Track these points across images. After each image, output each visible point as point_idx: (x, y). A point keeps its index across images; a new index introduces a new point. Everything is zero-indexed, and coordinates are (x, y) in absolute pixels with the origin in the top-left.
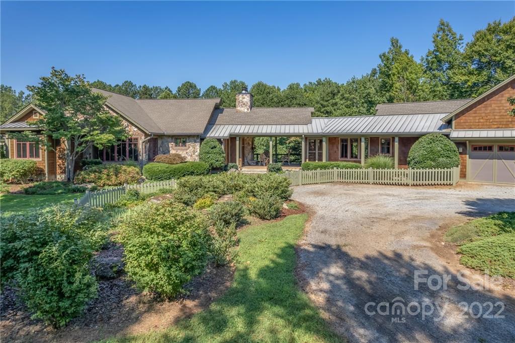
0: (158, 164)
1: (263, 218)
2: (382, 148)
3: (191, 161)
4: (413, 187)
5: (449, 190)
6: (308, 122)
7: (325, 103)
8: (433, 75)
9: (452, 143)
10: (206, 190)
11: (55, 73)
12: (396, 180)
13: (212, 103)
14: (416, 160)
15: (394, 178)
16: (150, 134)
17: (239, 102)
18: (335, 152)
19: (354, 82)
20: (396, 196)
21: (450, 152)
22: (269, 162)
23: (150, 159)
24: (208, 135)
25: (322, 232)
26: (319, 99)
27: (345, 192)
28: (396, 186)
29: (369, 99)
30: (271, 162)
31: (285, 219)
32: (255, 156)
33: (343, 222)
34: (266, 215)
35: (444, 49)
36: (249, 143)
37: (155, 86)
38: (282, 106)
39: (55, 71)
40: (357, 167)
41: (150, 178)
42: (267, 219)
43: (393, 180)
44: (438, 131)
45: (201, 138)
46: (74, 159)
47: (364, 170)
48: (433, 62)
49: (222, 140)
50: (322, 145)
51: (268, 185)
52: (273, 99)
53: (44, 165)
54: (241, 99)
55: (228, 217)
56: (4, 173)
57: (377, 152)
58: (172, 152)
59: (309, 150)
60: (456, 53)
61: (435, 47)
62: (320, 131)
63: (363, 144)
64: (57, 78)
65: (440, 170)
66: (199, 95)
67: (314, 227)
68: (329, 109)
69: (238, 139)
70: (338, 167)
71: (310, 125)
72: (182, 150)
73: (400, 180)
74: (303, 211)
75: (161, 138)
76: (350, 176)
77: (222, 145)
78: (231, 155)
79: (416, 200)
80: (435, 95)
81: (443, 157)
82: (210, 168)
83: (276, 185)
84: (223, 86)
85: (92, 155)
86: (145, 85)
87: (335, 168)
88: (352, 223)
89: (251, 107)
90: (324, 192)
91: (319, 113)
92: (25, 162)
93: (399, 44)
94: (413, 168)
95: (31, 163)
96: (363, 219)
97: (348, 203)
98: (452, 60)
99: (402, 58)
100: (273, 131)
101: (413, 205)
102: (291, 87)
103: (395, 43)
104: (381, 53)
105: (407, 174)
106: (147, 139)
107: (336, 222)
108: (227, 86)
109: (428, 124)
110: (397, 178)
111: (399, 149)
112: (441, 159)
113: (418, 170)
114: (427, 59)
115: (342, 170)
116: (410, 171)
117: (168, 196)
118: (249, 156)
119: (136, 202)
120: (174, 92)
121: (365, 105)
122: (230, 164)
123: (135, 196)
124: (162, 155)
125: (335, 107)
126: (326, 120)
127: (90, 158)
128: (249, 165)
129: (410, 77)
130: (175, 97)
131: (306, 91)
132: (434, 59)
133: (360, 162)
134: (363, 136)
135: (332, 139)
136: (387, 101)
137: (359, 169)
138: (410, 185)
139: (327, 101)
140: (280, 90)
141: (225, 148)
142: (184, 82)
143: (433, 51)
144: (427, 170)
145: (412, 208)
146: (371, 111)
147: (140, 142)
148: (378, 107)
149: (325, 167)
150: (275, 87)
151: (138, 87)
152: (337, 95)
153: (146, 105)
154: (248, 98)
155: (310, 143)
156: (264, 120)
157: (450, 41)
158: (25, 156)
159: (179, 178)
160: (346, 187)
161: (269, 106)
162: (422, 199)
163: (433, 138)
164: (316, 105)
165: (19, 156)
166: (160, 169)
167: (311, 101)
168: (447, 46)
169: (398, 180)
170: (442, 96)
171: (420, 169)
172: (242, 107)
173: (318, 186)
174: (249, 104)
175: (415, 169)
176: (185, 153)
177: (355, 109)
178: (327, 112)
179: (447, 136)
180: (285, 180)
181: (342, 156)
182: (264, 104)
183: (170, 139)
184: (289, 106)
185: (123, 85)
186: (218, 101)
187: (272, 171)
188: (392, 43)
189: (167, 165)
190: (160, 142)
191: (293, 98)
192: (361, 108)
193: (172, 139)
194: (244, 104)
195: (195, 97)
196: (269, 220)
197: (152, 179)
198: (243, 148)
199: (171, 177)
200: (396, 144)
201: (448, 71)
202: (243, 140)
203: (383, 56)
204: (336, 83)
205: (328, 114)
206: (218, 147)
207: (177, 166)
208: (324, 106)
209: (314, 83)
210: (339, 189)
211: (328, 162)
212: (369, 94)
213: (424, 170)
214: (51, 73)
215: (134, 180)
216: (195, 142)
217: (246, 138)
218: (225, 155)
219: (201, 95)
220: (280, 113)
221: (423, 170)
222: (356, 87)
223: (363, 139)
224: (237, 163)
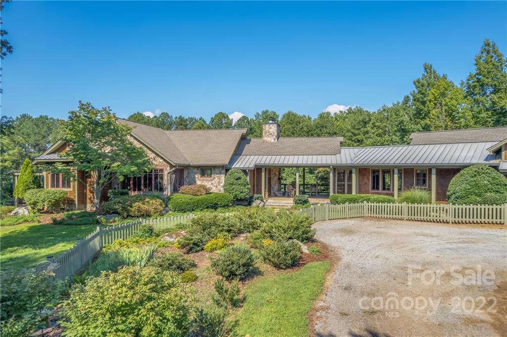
0: (182, 196)
1: (277, 266)
2: (417, 180)
3: (216, 192)
4: (455, 225)
5: (500, 230)
6: (337, 152)
7: (357, 132)
8: (475, 100)
9: (502, 175)
10: (220, 229)
11: (83, 107)
12: (433, 216)
13: (238, 133)
14: (457, 194)
15: (432, 214)
16: (174, 165)
17: (266, 132)
18: (366, 183)
19: (384, 110)
20: (435, 236)
21: (500, 187)
22: (295, 193)
23: (175, 190)
24: (233, 166)
25: (346, 289)
26: (349, 128)
27: (376, 230)
28: (433, 223)
29: (402, 127)
30: (297, 194)
31: (303, 268)
32: (283, 186)
33: (372, 274)
34: (280, 264)
35: (489, 72)
36: (275, 174)
37: (190, 117)
38: (312, 135)
39: (83, 104)
40: (389, 201)
41: (174, 210)
42: (282, 268)
43: (430, 216)
44: (485, 162)
45: (226, 169)
46: (100, 189)
47: (397, 204)
48: (475, 86)
49: (247, 170)
50: (352, 176)
51: (287, 225)
52: (303, 128)
53: (74, 195)
54: (267, 129)
55: (235, 267)
56: (38, 202)
57: (412, 185)
58: (199, 183)
59: (338, 181)
60: (502, 76)
61: (477, 70)
62: (349, 162)
63: (396, 176)
64: (84, 111)
65: (487, 206)
66: (231, 125)
67: (336, 281)
68: (359, 137)
69: (263, 170)
70: (368, 200)
71: (339, 155)
72: (207, 180)
73: (438, 216)
74: (326, 257)
75: (187, 169)
76: (382, 211)
77: (247, 176)
78: (257, 186)
79: (460, 242)
80: (478, 122)
81: (491, 192)
82: (235, 200)
83: (296, 225)
84: (255, 116)
85: (120, 186)
86: (181, 116)
87: (365, 202)
88: (383, 276)
89: (278, 137)
90: (353, 229)
91: (350, 142)
92: (57, 193)
93: (432, 70)
94: (454, 204)
95: (62, 193)
96: (396, 270)
97: (379, 246)
98: (497, 84)
99: (439, 84)
100: (300, 162)
101: (456, 250)
102: (321, 115)
103: (428, 68)
104: (416, 79)
105: (447, 209)
106: (172, 170)
107: (364, 273)
108: (259, 116)
109: (471, 154)
110: (434, 214)
111: (437, 181)
112: (489, 194)
113: (460, 207)
114: (467, 83)
115: (372, 204)
116: (449, 206)
117: (182, 232)
118: (275, 187)
119: (148, 239)
120: (208, 123)
121: (398, 134)
122: (256, 196)
123: (148, 232)
124: (187, 186)
125: (367, 136)
126: (356, 150)
127: (118, 188)
128: (276, 196)
129: (449, 104)
130: (209, 128)
131: (336, 119)
132: (475, 84)
133: (393, 195)
134: (396, 167)
135: (363, 170)
136: (423, 128)
137: (391, 203)
138: (451, 222)
139: (358, 129)
140: (311, 119)
141: (250, 179)
142: (217, 113)
143: (474, 74)
144: (471, 206)
145: (455, 255)
146: (405, 139)
147: (166, 173)
148: (413, 136)
149: (354, 201)
150: (305, 116)
151: (174, 118)
152: (369, 124)
153: (174, 135)
154: (274, 128)
155: (339, 173)
156: (291, 150)
157: (495, 63)
158: (58, 186)
159: (202, 210)
160: (377, 223)
161: (299, 135)
162: (468, 242)
163: (479, 171)
164: (347, 134)
165: (53, 186)
166: (183, 200)
167: (341, 129)
168: (492, 69)
169: (436, 217)
170: (486, 122)
171: (462, 205)
172: (269, 137)
173: (345, 221)
174: (276, 134)
175: (457, 205)
176: (210, 183)
177: (387, 137)
178: (359, 141)
179: (496, 168)
180: (307, 219)
181: (373, 188)
182: (294, 133)
183: (195, 170)
184: (319, 136)
185: (160, 117)
186: (244, 131)
187: (298, 203)
188: (426, 69)
189: (191, 196)
190: (186, 173)
191: (323, 127)
192: (394, 136)
193: (198, 169)
194: (271, 134)
195: (228, 128)
196: (284, 269)
197: (175, 211)
198: (270, 178)
199: (194, 208)
200: (434, 177)
201: (492, 95)
202: (270, 170)
203: (417, 83)
204: (367, 111)
205: (360, 142)
206: (243, 178)
207: (200, 197)
208: (355, 135)
209: (345, 112)
210: (369, 226)
211: (358, 195)
212: (402, 122)
213: (468, 207)
214: (79, 107)
215: (157, 212)
216: (221, 173)
217: (272, 168)
218: (249, 186)
219: (233, 125)
220: (307, 143)
221: (466, 207)
222: (388, 115)
223: (396, 171)
224: (263, 195)
